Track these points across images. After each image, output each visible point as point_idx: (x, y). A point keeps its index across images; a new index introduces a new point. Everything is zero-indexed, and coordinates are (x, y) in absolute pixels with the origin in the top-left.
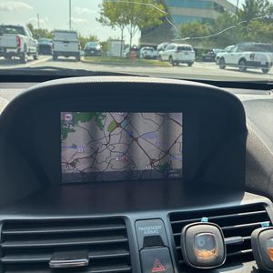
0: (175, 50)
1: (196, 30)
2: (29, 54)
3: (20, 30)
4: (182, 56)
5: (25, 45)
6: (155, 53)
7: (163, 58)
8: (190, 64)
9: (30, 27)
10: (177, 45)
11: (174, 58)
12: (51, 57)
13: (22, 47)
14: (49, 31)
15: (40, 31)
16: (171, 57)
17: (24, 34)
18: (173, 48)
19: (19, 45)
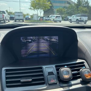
0: (55, 17)
1: (62, 10)
2: (7, 20)
3: (4, 12)
4: (57, 19)
5: (5, 17)
6: (48, 18)
7: (51, 20)
8: (60, 22)
9: (7, 11)
10: (56, 16)
11: (55, 20)
12: (14, 21)
13: (4, 18)
14: (13, 12)
15: (10, 12)
16: (54, 19)
17: (5, 13)
18: (55, 16)
19: (3, 17)
